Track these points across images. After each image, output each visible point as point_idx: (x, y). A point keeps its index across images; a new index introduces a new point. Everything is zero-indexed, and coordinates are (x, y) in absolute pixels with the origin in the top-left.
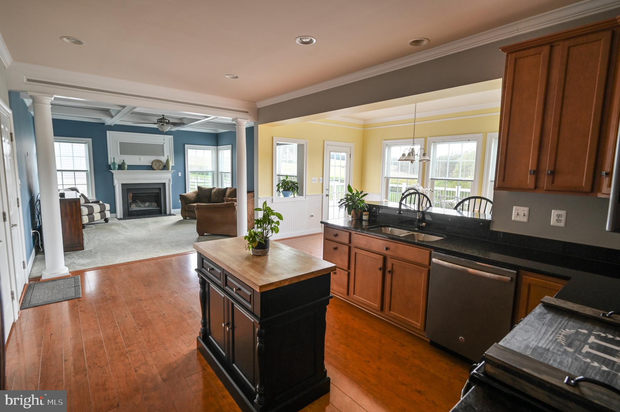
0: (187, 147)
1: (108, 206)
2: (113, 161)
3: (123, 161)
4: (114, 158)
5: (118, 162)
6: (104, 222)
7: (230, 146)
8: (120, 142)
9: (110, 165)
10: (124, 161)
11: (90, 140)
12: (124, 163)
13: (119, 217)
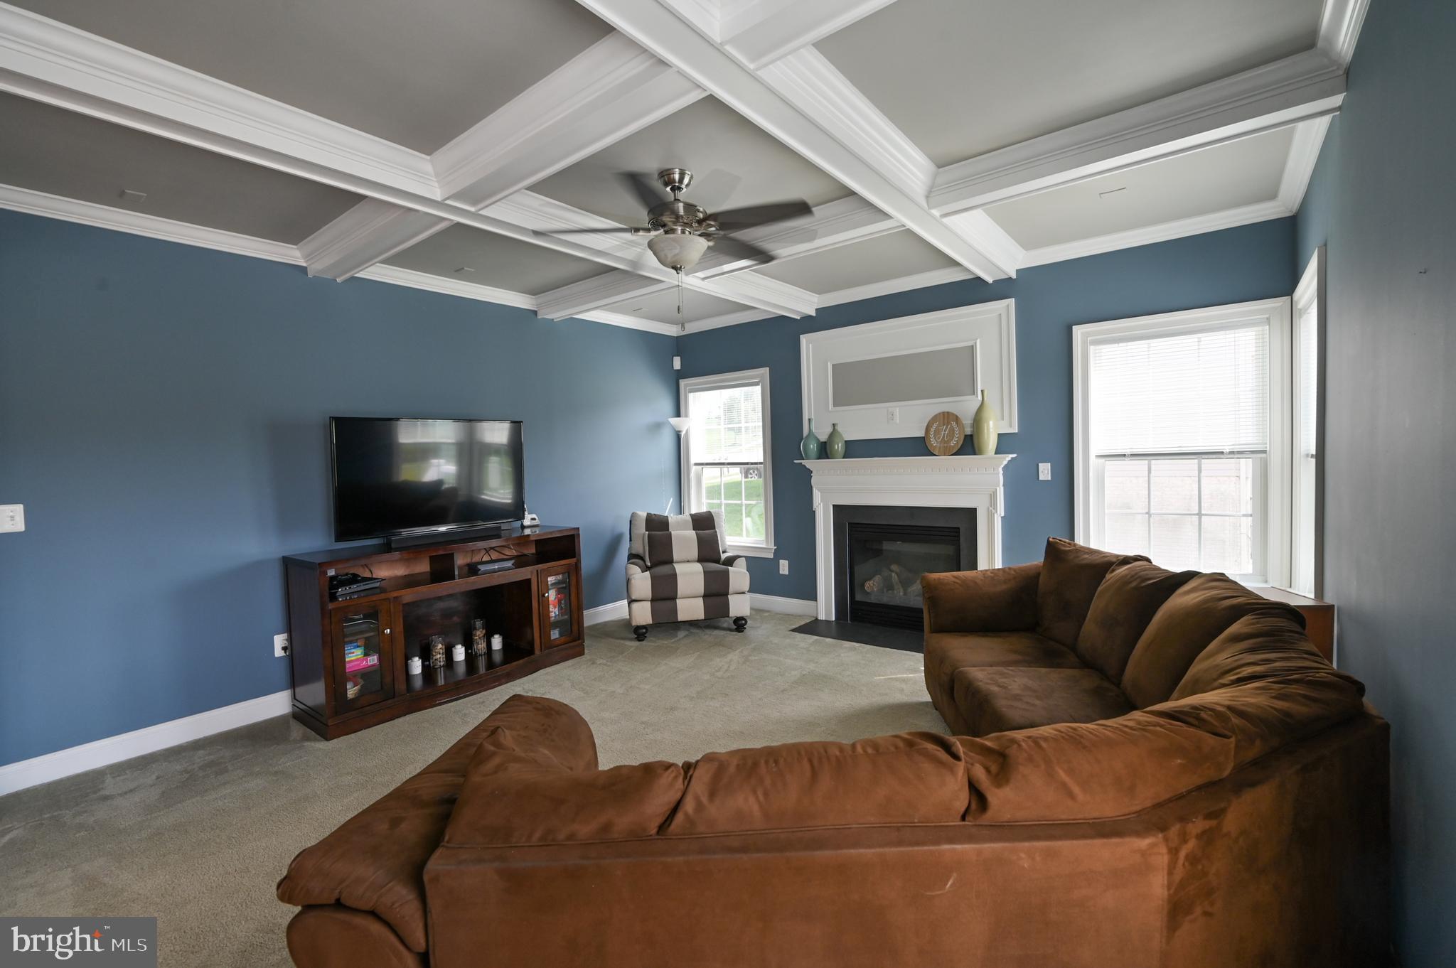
0: (1086, 333)
1: (738, 579)
2: (809, 425)
4: (810, 420)
8: (834, 366)
9: (805, 442)
11: (765, 371)
12: (834, 433)
13: (822, 617)
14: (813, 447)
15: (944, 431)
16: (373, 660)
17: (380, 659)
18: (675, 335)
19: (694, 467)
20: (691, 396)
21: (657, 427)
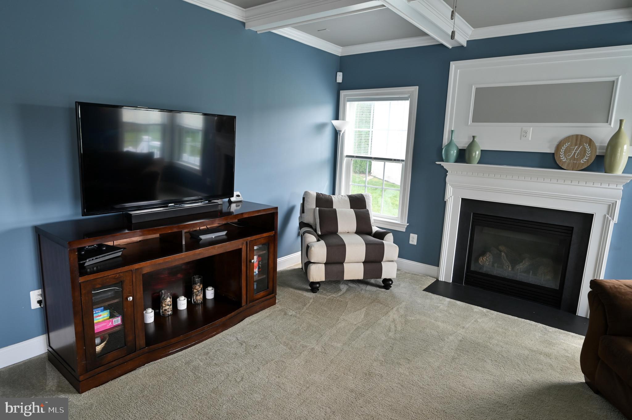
1: (391, 251)
2: (450, 139)
3: (472, 141)
4: (452, 132)
8: (477, 89)
9: (443, 149)
10: (477, 140)
11: (415, 89)
12: (472, 144)
13: (442, 278)
14: (454, 153)
15: (576, 150)
16: (118, 321)
17: (123, 320)
18: (340, 55)
19: (346, 158)
20: (348, 104)
21: (321, 127)
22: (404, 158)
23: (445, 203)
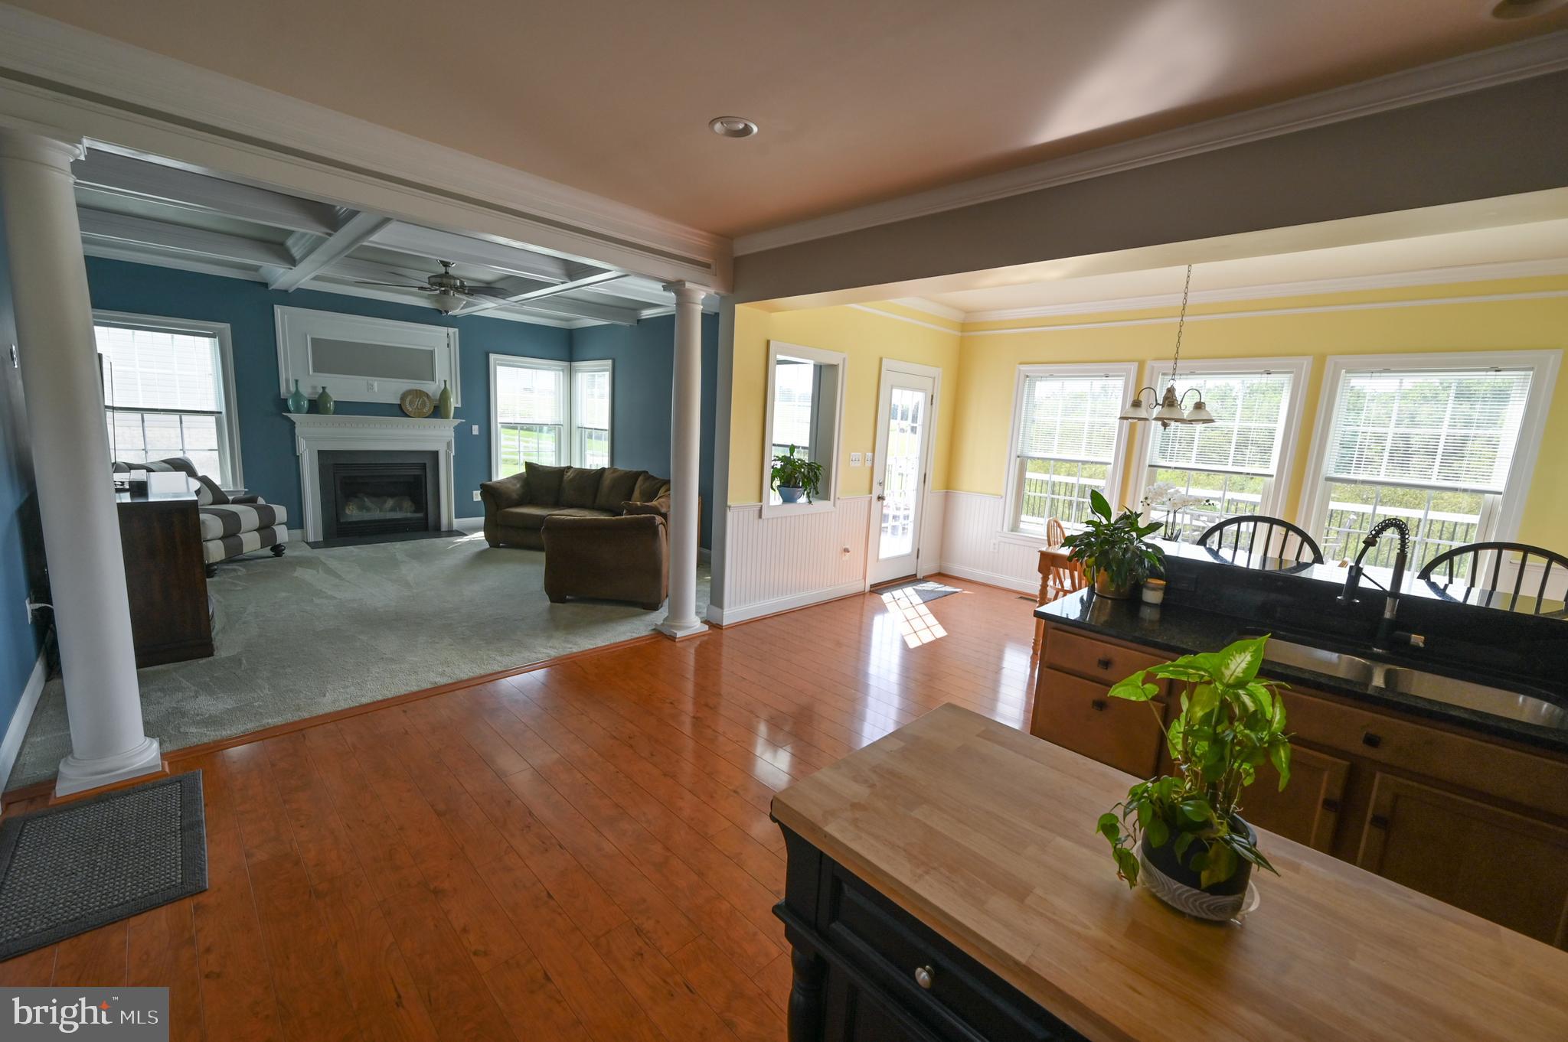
0: (495, 360)
1: (281, 512)
2: (293, 389)
3: (321, 391)
4: (297, 381)
5: (306, 391)
6: (271, 553)
7: (609, 362)
8: (313, 340)
9: (285, 400)
10: (327, 390)
12: (324, 395)
13: (312, 538)
22: (224, 411)
23: (297, 459)
